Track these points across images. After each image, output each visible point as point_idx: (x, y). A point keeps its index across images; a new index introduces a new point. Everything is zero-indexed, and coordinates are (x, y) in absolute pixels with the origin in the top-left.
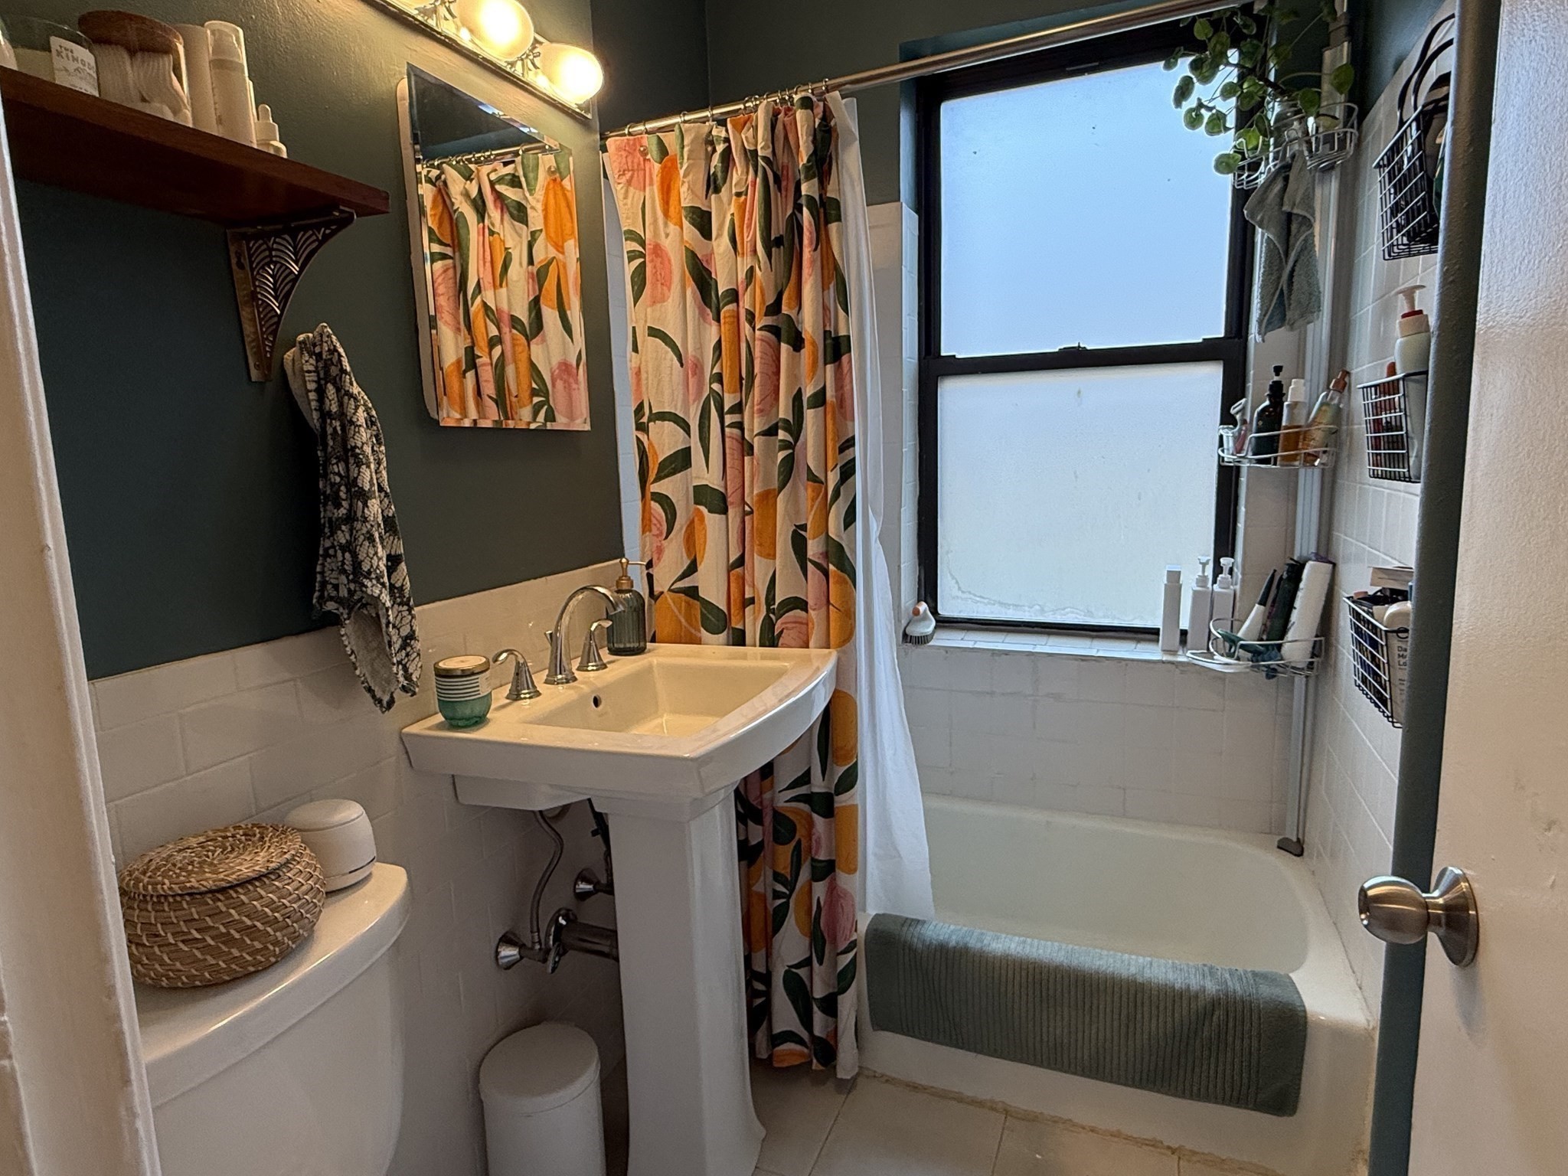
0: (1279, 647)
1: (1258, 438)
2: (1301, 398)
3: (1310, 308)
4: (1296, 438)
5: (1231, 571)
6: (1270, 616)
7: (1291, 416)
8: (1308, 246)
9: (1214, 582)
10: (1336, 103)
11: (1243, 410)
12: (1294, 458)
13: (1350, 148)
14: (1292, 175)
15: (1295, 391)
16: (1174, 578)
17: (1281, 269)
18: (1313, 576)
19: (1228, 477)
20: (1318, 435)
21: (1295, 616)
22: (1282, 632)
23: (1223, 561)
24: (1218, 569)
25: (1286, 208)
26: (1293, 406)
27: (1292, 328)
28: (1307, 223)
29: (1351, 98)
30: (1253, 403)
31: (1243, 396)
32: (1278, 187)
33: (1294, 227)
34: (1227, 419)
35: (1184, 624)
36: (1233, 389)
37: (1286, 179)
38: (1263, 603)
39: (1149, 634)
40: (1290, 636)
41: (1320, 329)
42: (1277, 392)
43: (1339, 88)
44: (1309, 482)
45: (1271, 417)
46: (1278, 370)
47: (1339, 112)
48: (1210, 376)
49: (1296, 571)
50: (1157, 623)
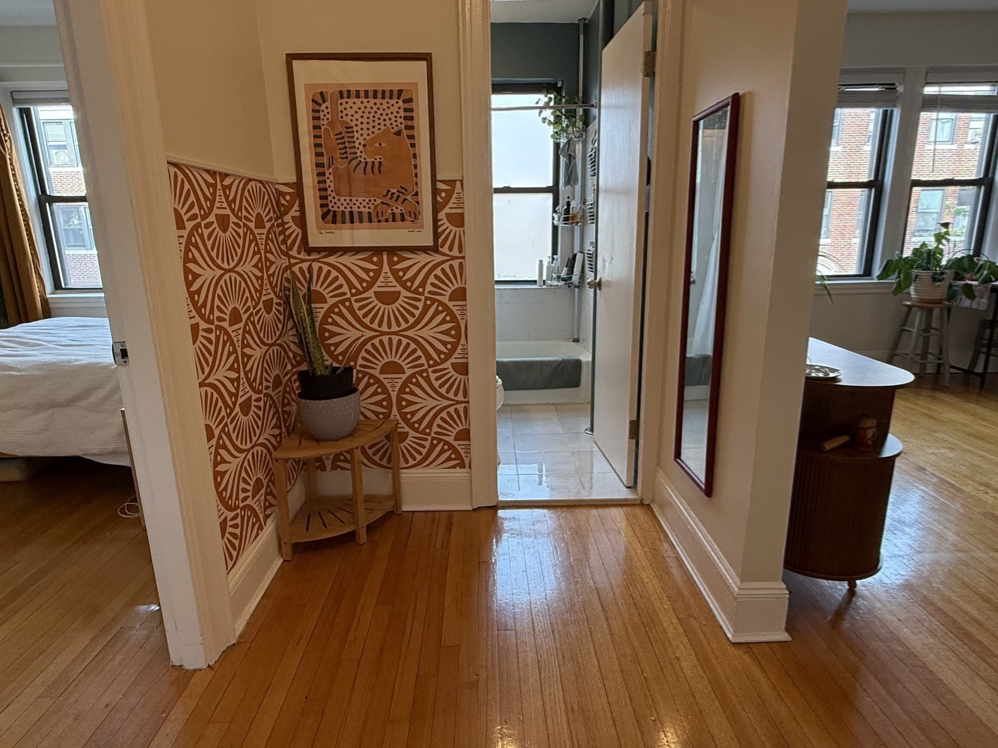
0: (571, 277)
1: (564, 217)
2: (575, 206)
3: (576, 181)
4: (574, 217)
5: (557, 260)
6: (568, 270)
7: (573, 211)
8: (575, 164)
9: (552, 263)
10: (580, 124)
11: (559, 209)
12: (573, 223)
13: (584, 137)
14: (571, 144)
15: (573, 204)
16: (541, 261)
17: (568, 170)
18: (579, 257)
19: (555, 229)
20: (579, 216)
21: (575, 269)
22: (572, 274)
23: (555, 256)
24: (553, 259)
25: (569, 153)
26: (573, 208)
27: (571, 186)
28: (575, 158)
29: (584, 124)
30: (561, 208)
31: (558, 205)
32: (567, 146)
33: (572, 158)
34: (555, 211)
35: (544, 278)
36: (556, 203)
37: (569, 144)
38: (566, 267)
39: (535, 282)
40: (574, 274)
41: (578, 187)
42: (568, 204)
43: (581, 120)
44: (577, 229)
45: (567, 211)
46: (568, 197)
47: (581, 127)
48: (549, 198)
49: (575, 256)
50: (536, 278)
